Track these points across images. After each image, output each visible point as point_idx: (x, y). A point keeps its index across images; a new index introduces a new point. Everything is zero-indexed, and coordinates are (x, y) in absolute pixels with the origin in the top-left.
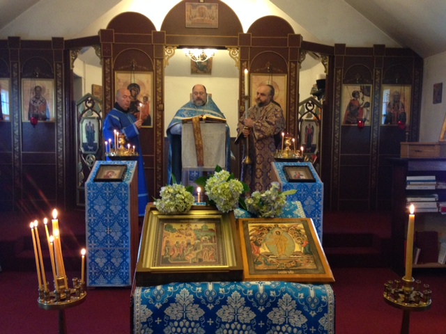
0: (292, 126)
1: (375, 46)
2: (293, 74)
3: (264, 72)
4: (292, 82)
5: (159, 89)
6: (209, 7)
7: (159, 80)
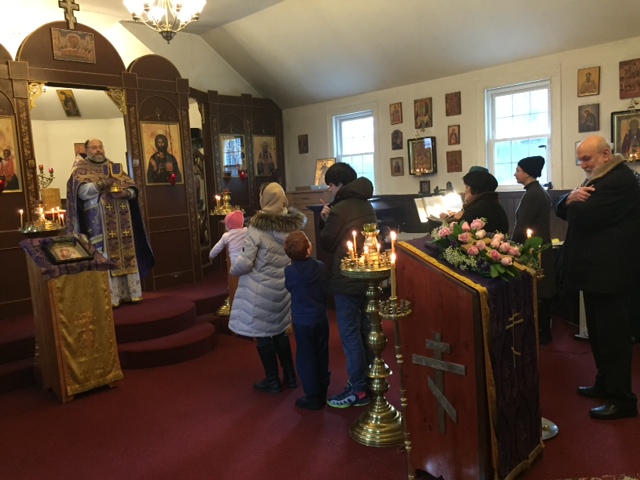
0: (190, 181)
1: (243, 95)
2: (185, 123)
3: (154, 119)
4: (186, 133)
5: (26, 139)
6: (83, 37)
7: (24, 128)
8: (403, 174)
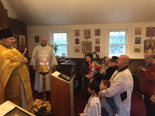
8: (79, 52)
